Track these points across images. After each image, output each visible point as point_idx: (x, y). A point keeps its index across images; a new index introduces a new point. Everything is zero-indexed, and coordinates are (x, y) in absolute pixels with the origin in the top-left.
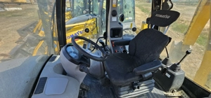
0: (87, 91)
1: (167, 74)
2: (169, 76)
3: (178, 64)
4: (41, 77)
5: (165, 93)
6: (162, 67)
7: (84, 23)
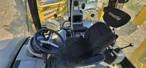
0: (55, 58)
1: (111, 54)
2: (113, 55)
3: (122, 49)
4: (17, 59)
5: (108, 65)
6: (109, 47)
7: (58, 3)
